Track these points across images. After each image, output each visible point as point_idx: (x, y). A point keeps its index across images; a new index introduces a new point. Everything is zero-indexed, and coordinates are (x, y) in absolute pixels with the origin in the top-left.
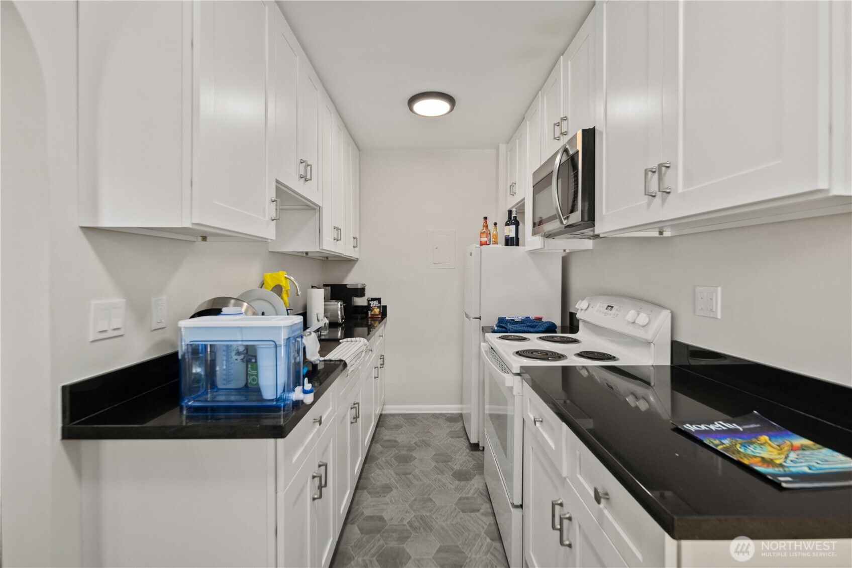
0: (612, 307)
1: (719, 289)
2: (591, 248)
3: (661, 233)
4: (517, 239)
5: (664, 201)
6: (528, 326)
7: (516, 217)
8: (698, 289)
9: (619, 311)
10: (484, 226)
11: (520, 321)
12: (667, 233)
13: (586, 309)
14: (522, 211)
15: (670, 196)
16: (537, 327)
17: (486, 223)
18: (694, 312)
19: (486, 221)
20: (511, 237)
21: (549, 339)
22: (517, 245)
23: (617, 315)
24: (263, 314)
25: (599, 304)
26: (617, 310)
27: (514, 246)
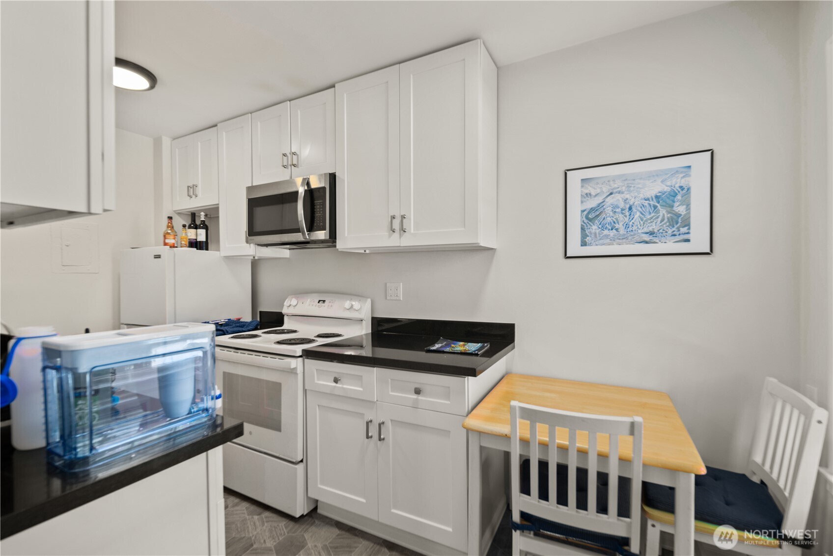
0: (324, 301)
1: (401, 284)
2: (288, 257)
3: (365, 251)
4: (207, 242)
5: (400, 236)
6: (237, 326)
7: (204, 221)
8: (388, 285)
9: (332, 303)
10: (168, 227)
11: (224, 324)
12: (367, 252)
13: (295, 306)
14: (216, 216)
15: (406, 234)
16: (246, 326)
17: (171, 224)
18: (386, 298)
19: (171, 222)
20: (200, 242)
21: (274, 332)
22: (207, 249)
23: (331, 306)
24: (87, 331)
25: (309, 300)
26: (330, 302)
27: (203, 250)
